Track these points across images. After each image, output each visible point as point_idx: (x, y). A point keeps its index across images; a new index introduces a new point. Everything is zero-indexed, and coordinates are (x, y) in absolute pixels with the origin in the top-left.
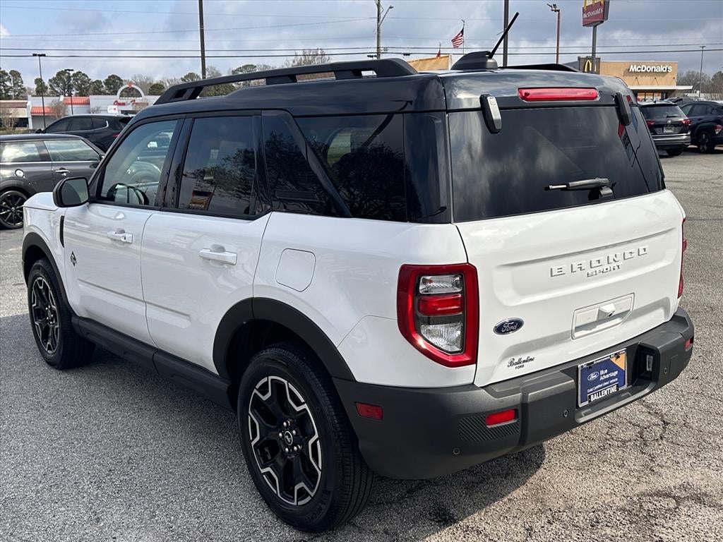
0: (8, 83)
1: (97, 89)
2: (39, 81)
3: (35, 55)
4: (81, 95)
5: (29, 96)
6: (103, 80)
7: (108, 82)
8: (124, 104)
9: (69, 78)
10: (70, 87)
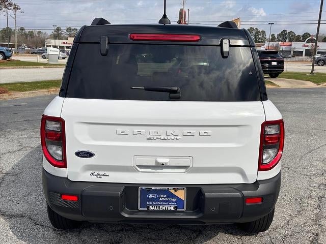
0: (260, 36)
1: (298, 39)
2: (273, 35)
3: (269, 24)
4: (290, 41)
5: (266, 42)
6: (301, 35)
7: (303, 36)
8: (307, 46)
9: (286, 34)
10: (286, 38)
